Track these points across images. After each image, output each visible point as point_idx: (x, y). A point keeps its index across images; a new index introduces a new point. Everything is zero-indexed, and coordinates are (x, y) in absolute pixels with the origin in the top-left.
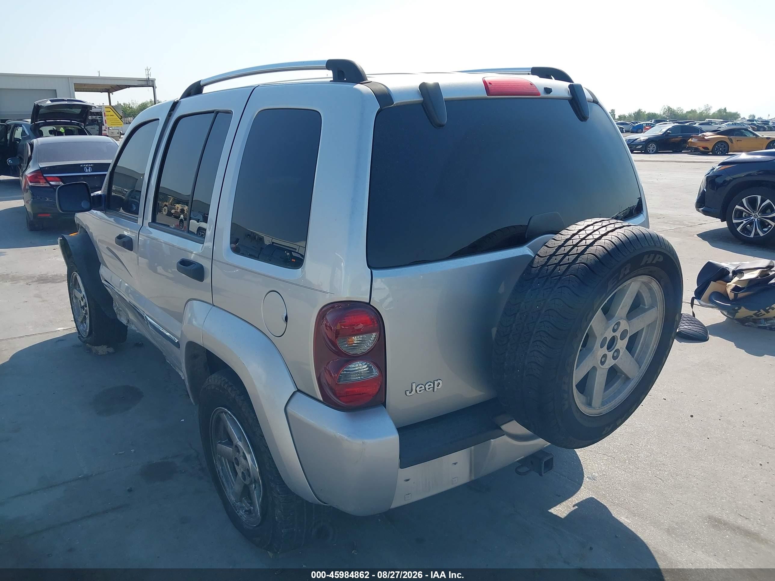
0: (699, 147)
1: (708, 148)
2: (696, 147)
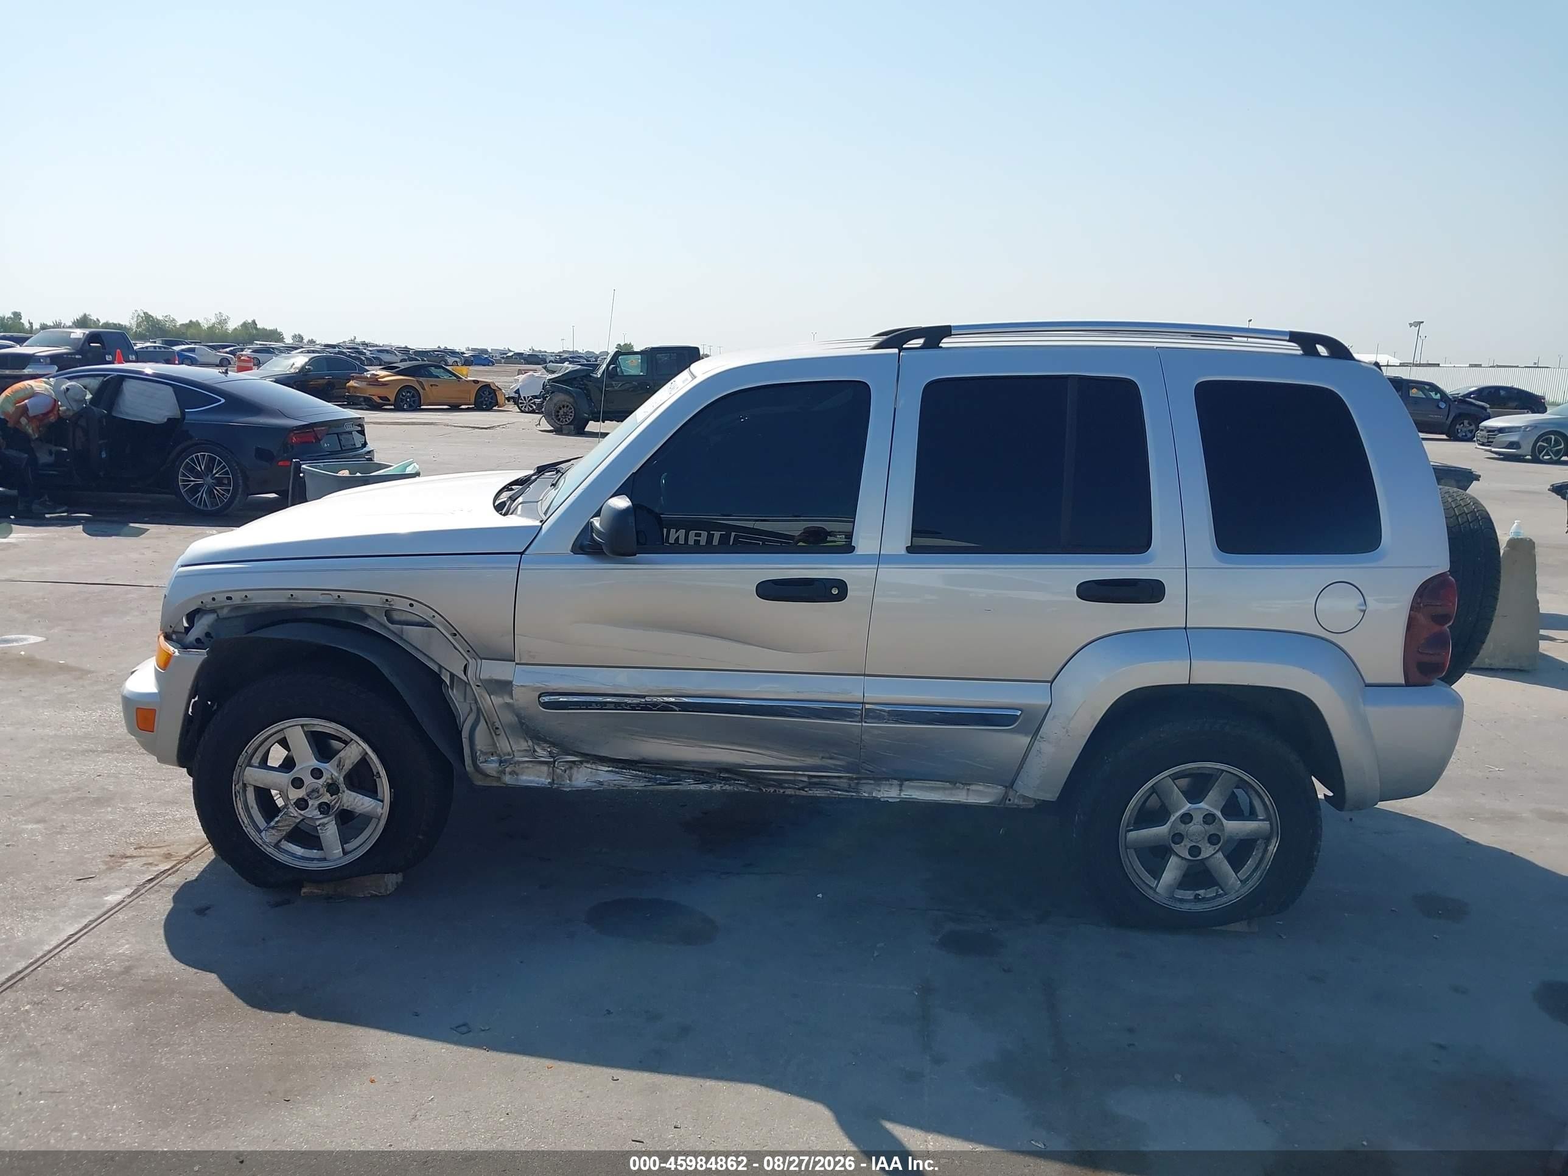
0: (373, 397)
1: (388, 399)
2: (368, 396)
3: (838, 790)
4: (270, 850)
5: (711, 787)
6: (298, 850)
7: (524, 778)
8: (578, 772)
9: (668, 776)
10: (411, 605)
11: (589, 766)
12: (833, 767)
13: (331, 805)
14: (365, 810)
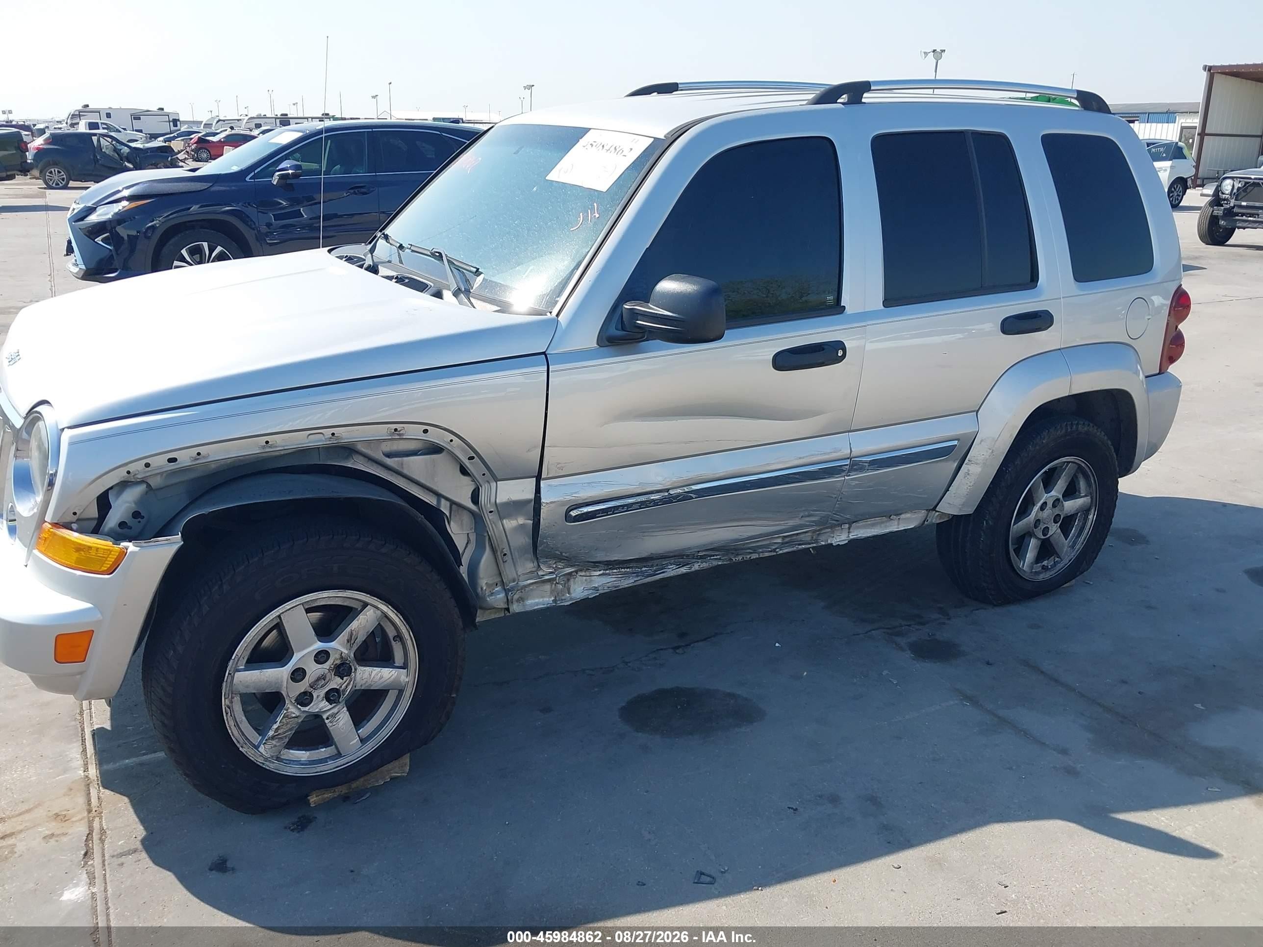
3: (803, 544)
4: (272, 766)
5: (691, 568)
6: (303, 755)
7: (529, 602)
8: (575, 583)
9: (652, 566)
10: (426, 431)
11: (583, 574)
12: (808, 523)
13: (341, 689)
14: (385, 683)
